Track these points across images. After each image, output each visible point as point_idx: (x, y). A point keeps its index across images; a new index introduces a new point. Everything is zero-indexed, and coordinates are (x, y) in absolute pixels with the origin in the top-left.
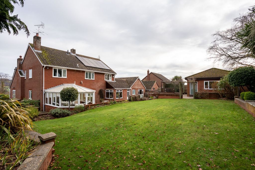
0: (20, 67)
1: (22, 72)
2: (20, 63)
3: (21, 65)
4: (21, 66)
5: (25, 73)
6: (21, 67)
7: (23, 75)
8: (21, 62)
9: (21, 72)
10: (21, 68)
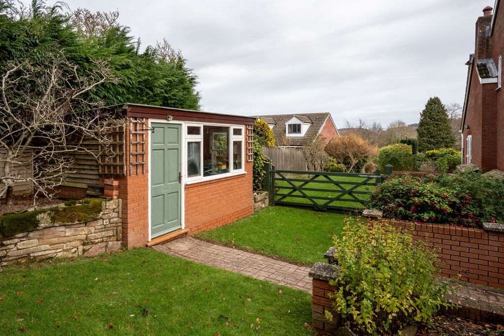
0: (485, 49)
1: (491, 65)
2: (484, 33)
3: (488, 40)
4: (488, 44)
5: (497, 67)
6: (488, 48)
7: (489, 77)
8: (488, 28)
9: (484, 66)
10: (487, 52)
